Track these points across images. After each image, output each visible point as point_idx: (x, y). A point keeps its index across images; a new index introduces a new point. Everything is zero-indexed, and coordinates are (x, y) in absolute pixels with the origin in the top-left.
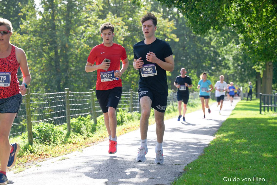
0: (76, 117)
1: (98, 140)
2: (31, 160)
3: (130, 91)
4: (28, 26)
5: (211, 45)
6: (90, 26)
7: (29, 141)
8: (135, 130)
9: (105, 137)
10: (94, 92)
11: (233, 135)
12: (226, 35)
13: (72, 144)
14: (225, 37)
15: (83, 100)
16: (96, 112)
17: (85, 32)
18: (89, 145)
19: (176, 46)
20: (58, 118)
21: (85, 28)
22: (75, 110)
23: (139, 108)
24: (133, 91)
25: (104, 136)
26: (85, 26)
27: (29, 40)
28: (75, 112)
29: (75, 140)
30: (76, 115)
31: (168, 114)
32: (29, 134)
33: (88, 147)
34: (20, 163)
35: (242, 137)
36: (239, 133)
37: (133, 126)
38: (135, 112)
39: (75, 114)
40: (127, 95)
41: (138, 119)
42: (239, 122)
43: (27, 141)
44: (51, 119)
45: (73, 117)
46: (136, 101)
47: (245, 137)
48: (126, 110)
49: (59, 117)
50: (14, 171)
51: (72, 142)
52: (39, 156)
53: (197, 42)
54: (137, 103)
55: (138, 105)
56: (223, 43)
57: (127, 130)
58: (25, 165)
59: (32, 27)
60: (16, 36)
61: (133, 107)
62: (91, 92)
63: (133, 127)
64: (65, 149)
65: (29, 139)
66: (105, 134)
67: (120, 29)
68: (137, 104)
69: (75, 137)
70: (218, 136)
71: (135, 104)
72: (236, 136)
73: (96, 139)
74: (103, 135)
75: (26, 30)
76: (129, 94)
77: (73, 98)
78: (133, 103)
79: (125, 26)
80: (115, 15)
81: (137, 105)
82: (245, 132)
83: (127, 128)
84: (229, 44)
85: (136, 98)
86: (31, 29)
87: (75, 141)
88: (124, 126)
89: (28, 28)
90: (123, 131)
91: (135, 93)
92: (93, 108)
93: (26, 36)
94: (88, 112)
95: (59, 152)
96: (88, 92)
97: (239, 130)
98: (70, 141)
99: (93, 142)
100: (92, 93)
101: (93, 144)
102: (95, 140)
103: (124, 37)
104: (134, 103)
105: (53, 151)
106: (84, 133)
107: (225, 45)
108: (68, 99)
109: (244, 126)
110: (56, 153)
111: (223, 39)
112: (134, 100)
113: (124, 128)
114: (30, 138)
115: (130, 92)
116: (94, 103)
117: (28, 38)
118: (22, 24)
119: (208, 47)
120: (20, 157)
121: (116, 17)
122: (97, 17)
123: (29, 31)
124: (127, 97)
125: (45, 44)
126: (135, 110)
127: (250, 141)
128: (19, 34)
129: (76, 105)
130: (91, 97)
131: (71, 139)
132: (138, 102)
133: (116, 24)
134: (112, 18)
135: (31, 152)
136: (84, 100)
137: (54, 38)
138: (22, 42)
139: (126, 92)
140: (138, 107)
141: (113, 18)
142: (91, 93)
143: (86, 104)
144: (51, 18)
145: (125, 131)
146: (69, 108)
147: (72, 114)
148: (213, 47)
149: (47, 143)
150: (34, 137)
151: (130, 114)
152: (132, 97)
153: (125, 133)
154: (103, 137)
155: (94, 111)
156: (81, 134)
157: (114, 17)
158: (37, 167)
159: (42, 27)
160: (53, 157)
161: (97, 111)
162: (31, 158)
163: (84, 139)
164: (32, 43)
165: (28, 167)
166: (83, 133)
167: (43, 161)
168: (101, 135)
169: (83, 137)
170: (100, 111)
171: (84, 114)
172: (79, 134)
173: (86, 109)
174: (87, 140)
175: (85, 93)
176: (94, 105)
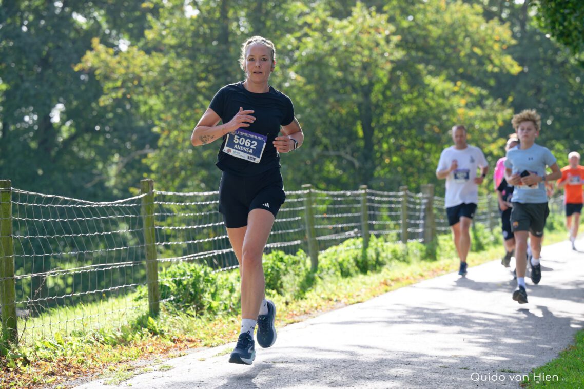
0: (268, 251)
1: (319, 307)
2: (152, 352)
3: (403, 190)
4: (164, 33)
6: (311, 33)
7: (151, 307)
8: (411, 284)
9: (336, 301)
10: (312, 190)
15: (285, 210)
16: (318, 238)
17: (298, 48)
18: (297, 319)
19: (520, 87)
20: (223, 254)
21: (299, 39)
23: (423, 233)
24: (408, 192)
25: (334, 298)
26: (298, 34)
27: (167, 67)
30: (269, 246)
31: (495, 247)
32: (150, 290)
33: (292, 323)
34: (124, 358)
37: (407, 274)
38: (415, 240)
40: (393, 199)
41: (418, 258)
43: (145, 306)
44: (206, 254)
46: (417, 214)
48: (392, 236)
49: (224, 251)
50: (107, 379)
52: (172, 344)
53: (570, 75)
54: (418, 220)
55: (421, 226)
57: (392, 284)
58: (135, 366)
59: (174, 35)
60: (135, 57)
61: (409, 230)
62: (306, 192)
63: (407, 278)
64: (237, 328)
65: (150, 302)
66: (337, 293)
67: (382, 42)
68: (418, 222)
71: (412, 222)
73: (315, 305)
74: (332, 296)
75: (159, 42)
76: (399, 197)
78: (408, 220)
79: (394, 34)
80: (373, 8)
81: (417, 226)
83: (392, 280)
85: (415, 209)
86: (172, 41)
88: (386, 273)
89: (163, 37)
90: (383, 286)
92: (310, 229)
93: (158, 57)
94: (296, 240)
95: (221, 335)
96: (299, 192)
99: (306, 313)
100: (308, 193)
101: (305, 316)
102: (312, 307)
103: (392, 62)
104: (411, 220)
105: (207, 332)
110: (215, 337)
112: (411, 213)
113: (385, 281)
114: (153, 300)
115: (401, 193)
116: (313, 217)
117: (164, 61)
118: (151, 28)
120: (125, 346)
121: (374, 14)
122: (328, 13)
123: (165, 45)
124: (393, 206)
125: (203, 75)
126: (413, 236)
128: (142, 53)
130: (305, 203)
132: (421, 217)
133: (372, 31)
134: (364, 17)
135: (155, 333)
136: (287, 212)
137: (225, 62)
138: (148, 71)
139: (391, 193)
140: (420, 230)
141: (368, 17)
142: (304, 194)
143: (292, 219)
144: (217, 15)
145: (386, 288)
149: (192, 313)
150: (163, 298)
151: (399, 247)
152: (407, 205)
153: (386, 291)
154: (331, 300)
155: (311, 236)
156: (279, 293)
157: (370, 14)
158: (163, 371)
159: (196, 34)
160: (205, 345)
162: (150, 349)
163: (285, 305)
164: (172, 73)
165: (142, 370)
166: (285, 290)
167: (180, 356)
168: (328, 295)
169: (284, 299)
170: (328, 237)
171: (286, 244)
172: (274, 292)
173: (292, 231)
174: (292, 306)
175: (291, 192)
176: (313, 221)
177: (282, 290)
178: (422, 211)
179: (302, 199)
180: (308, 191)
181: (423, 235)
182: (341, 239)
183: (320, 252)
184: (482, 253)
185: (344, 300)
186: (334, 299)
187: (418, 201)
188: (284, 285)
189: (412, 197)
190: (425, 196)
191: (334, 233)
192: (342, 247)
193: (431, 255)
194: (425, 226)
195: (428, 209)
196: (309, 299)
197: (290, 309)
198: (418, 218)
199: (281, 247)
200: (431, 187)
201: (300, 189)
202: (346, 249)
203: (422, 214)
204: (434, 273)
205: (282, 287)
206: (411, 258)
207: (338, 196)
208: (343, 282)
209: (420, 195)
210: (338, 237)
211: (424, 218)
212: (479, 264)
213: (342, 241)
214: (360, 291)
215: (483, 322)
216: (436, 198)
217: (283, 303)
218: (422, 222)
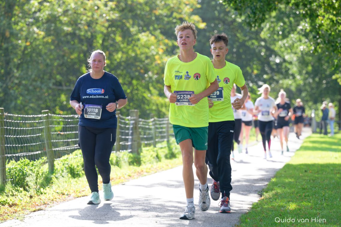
0: (17, 159)
1: (55, 200)
5: (261, 37)
10: (49, 114)
11: (293, 193)
12: (286, 20)
13: (7, 205)
14: (285, 23)
15: (29, 128)
18: (38, 208)
22: (14, 145)
23: (131, 145)
24: (120, 115)
28: (14, 150)
29: (13, 198)
30: (17, 155)
33: (35, 211)
35: (308, 196)
36: (304, 189)
37: (120, 175)
38: (125, 151)
39: (14, 153)
41: (127, 164)
42: (305, 171)
45: (11, 158)
46: (127, 131)
47: (314, 196)
51: (8, 203)
54: (128, 135)
55: (129, 140)
56: (280, 33)
61: (121, 143)
62: (45, 115)
63: (120, 178)
66: (68, 189)
68: (127, 137)
69: (14, 194)
70: (268, 194)
71: (123, 137)
72: (299, 194)
73: (52, 198)
74: (64, 192)
77: (11, 124)
78: (120, 136)
81: (126, 140)
82: (315, 188)
84: (292, 35)
85: (125, 127)
87: (13, 200)
91: (124, 117)
92: (48, 143)
94: (37, 151)
96: (40, 116)
97: (303, 185)
98: (4, 201)
104: (123, 136)
106: (31, 187)
107: (285, 36)
108: (3, 126)
109: (314, 179)
111: (281, 26)
112: (123, 131)
116: (50, 134)
119: (257, 39)
126: (123, 148)
127: (322, 204)
129: (17, 137)
130: (44, 123)
131: (6, 198)
132: (130, 134)
136: (31, 129)
140: (129, 143)
142: (44, 117)
143: (35, 135)
146: (3, 142)
147: (9, 154)
148: (264, 40)
152: (120, 124)
154: (63, 194)
155: (49, 149)
156: (25, 189)
161: (55, 149)
163: (29, 198)
166: (29, 187)
168: (61, 190)
169: (28, 194)
170: (61, 148)
171: (30, 154)
172: (22, 189)
173: (35, 144)
174: (36, 199)
175: (34, 116)
176: (50, 137)
177: (27, 188)
178: (130, 129)
179: (42, 121)
180: (47, 115)
181: (131, 147)
182: (71, 149)
183: (56, 159)
184: (174, 160)
185: (73, 195)
186: (66, 194)
187: (127, 122)
188: (29, 183)
189: (123, 119)
190: (132, 118)
191: (65, 146)
192: (71, 156)
193: (136, 161)
194: (132, 140)
195: (135, 128)
196: (47, 194)
197: (33, 201)
198: (127, 134)
199: (26, 156)
200: (137, 112)
201: (41, 113)
202: (75, 157)
203: (131, 131)
204: (140, 174)
205: (27, 185)
206: (122, 163)
207: (69, 118)
208: (73, 180)
209: (129, 117)
210: (69, 148)
211: (132, 134)
212: (172, 168)
213: (72, 151)
214: (85, 188)
215: (173, 209)
216: (140, 119)
217: (28, 197)
218: (130, 137)
